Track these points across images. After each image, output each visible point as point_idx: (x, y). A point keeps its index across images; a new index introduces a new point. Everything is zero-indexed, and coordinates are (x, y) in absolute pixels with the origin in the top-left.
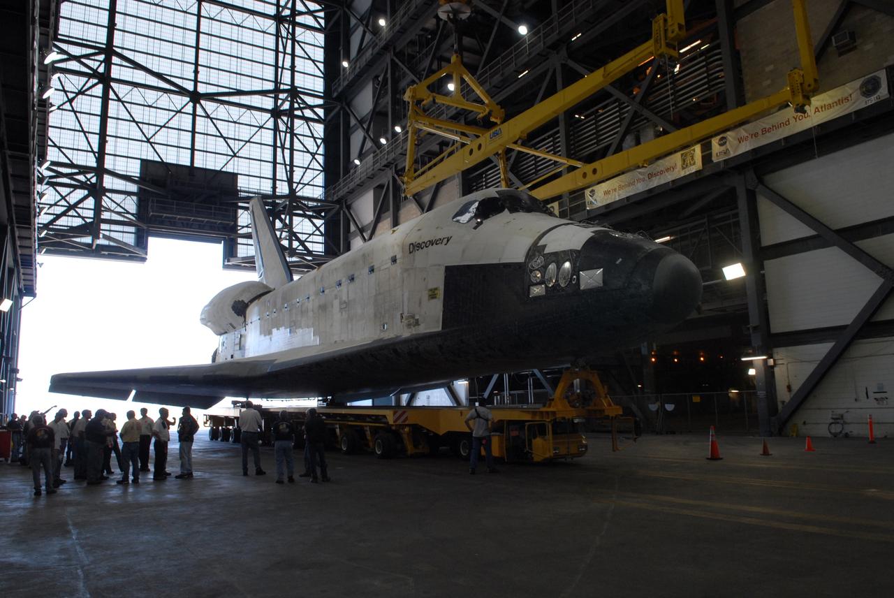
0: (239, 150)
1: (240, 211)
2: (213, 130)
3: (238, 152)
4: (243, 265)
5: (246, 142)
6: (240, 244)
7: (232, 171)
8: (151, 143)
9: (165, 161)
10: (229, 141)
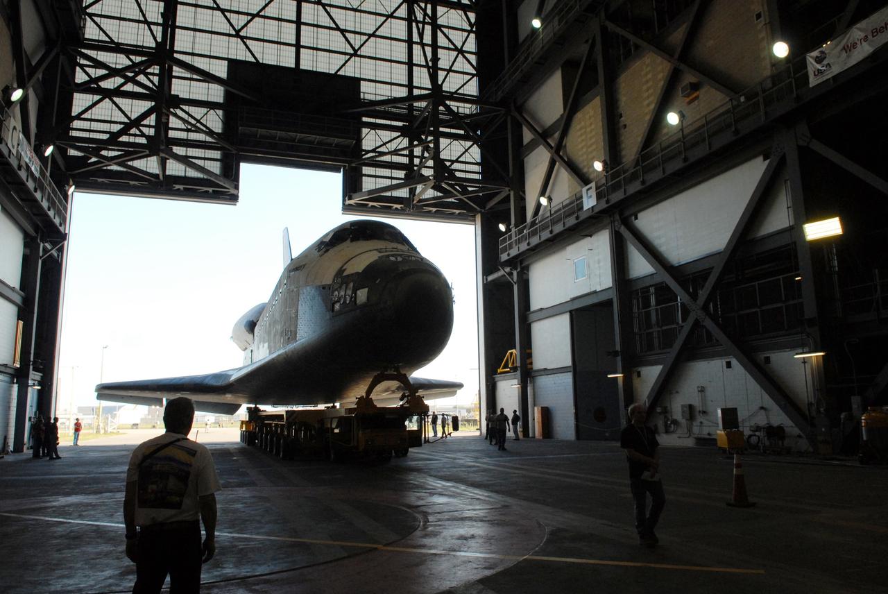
0: (362, 46)
1: (365, 131)
2: (325, 21)
3: (359, 48)
4: (371, 204)
5: (370, 36)
6: (365, 175)
7: (352, 75)
8: (242, 38)
9: (261, 61)
10: (348, 35)
